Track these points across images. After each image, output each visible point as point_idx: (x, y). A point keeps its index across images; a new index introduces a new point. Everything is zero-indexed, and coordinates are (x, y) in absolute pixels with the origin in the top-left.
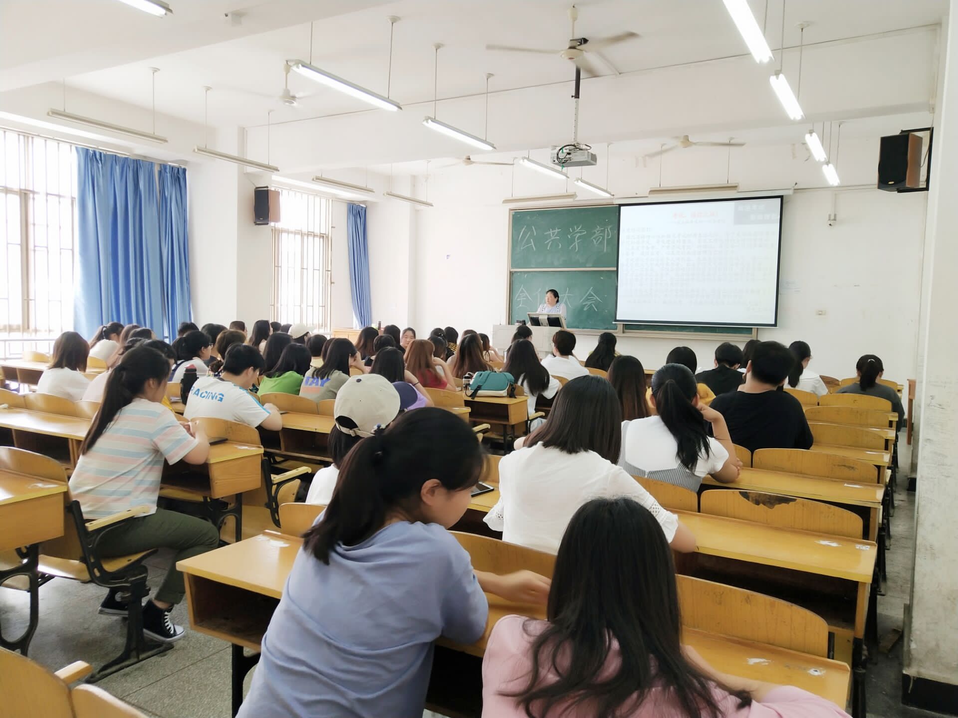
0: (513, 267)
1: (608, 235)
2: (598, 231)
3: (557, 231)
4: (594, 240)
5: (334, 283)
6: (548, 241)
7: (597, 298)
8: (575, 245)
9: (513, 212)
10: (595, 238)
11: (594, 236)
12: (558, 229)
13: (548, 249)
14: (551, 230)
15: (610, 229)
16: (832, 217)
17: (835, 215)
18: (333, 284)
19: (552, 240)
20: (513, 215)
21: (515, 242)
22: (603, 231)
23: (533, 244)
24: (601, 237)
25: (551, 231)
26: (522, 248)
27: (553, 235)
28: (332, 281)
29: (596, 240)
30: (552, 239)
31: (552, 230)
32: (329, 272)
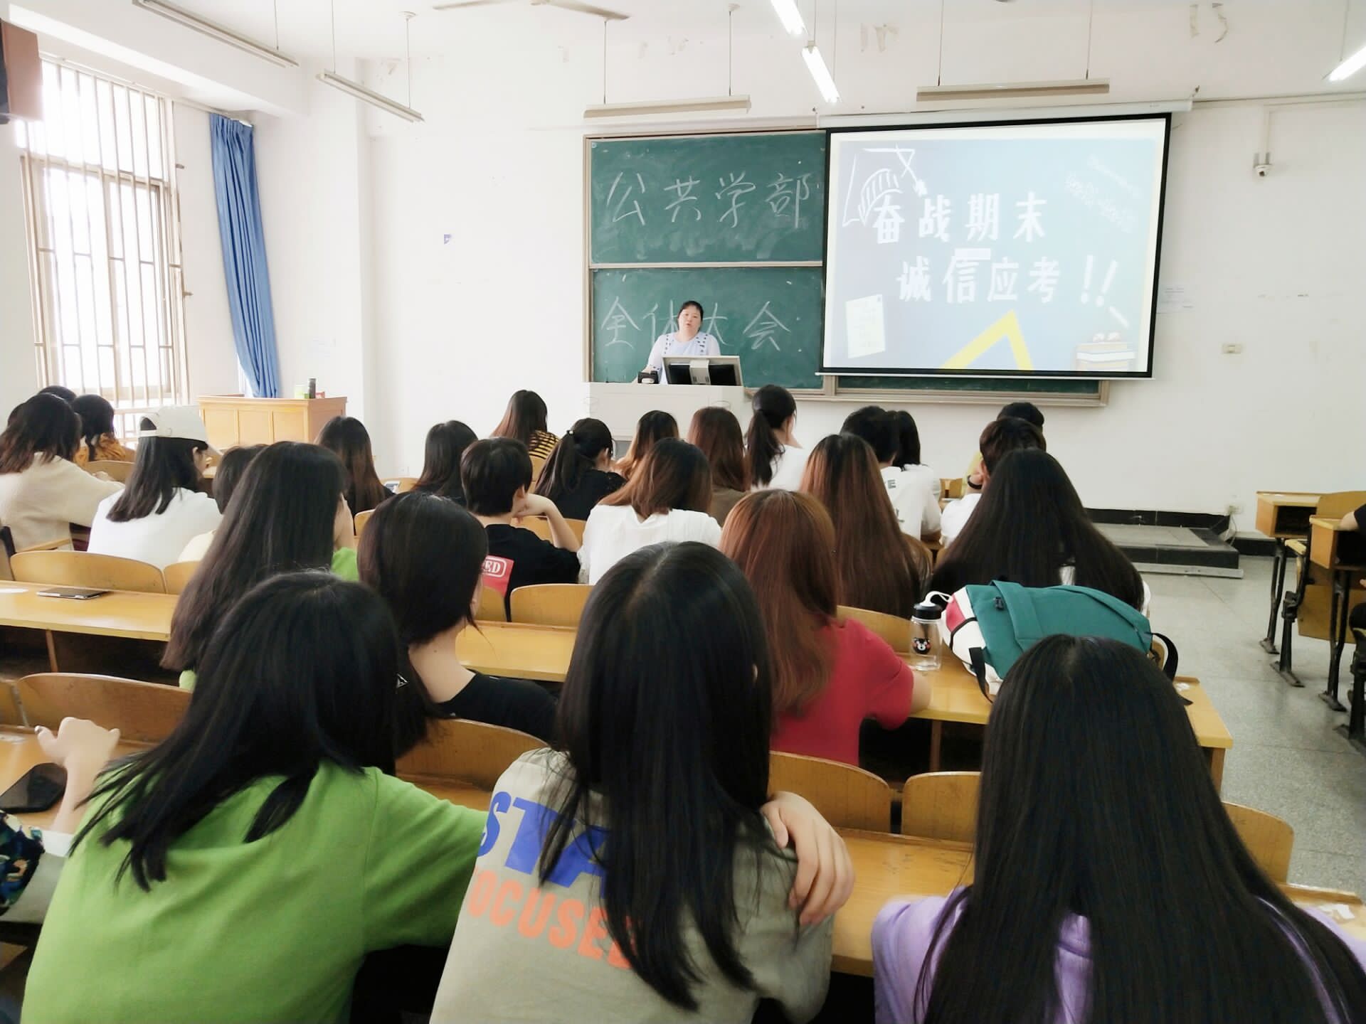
0: (595, 260)
1: (803, 194)
2: (780, 185)
3: (690, 183)
4: (772, 203)
5: (190, 294)
6: (671, 206)
7: (781, 325)
8: (732, 212)
9: (593, 144)
10: (775, 200)
11: (773, 196)
12: (694, 180)
13: (673, 221)
14: (678, 181)
15: (807, 182)
16: (1262, 160)
17: (1268, 155)
18: (187, 297)
19: (682, 204)
20: (594, 150)
21: (598, 208)
22: (792, 186)
23: (638, 210)
24: (788, 198)
25: (679, 185)
26: (614, 220)
27: (683, 193)
28: (187, 290)
29: (778, 203)
30: (682, 199)
31: (681, 182)
32: (178, 270)
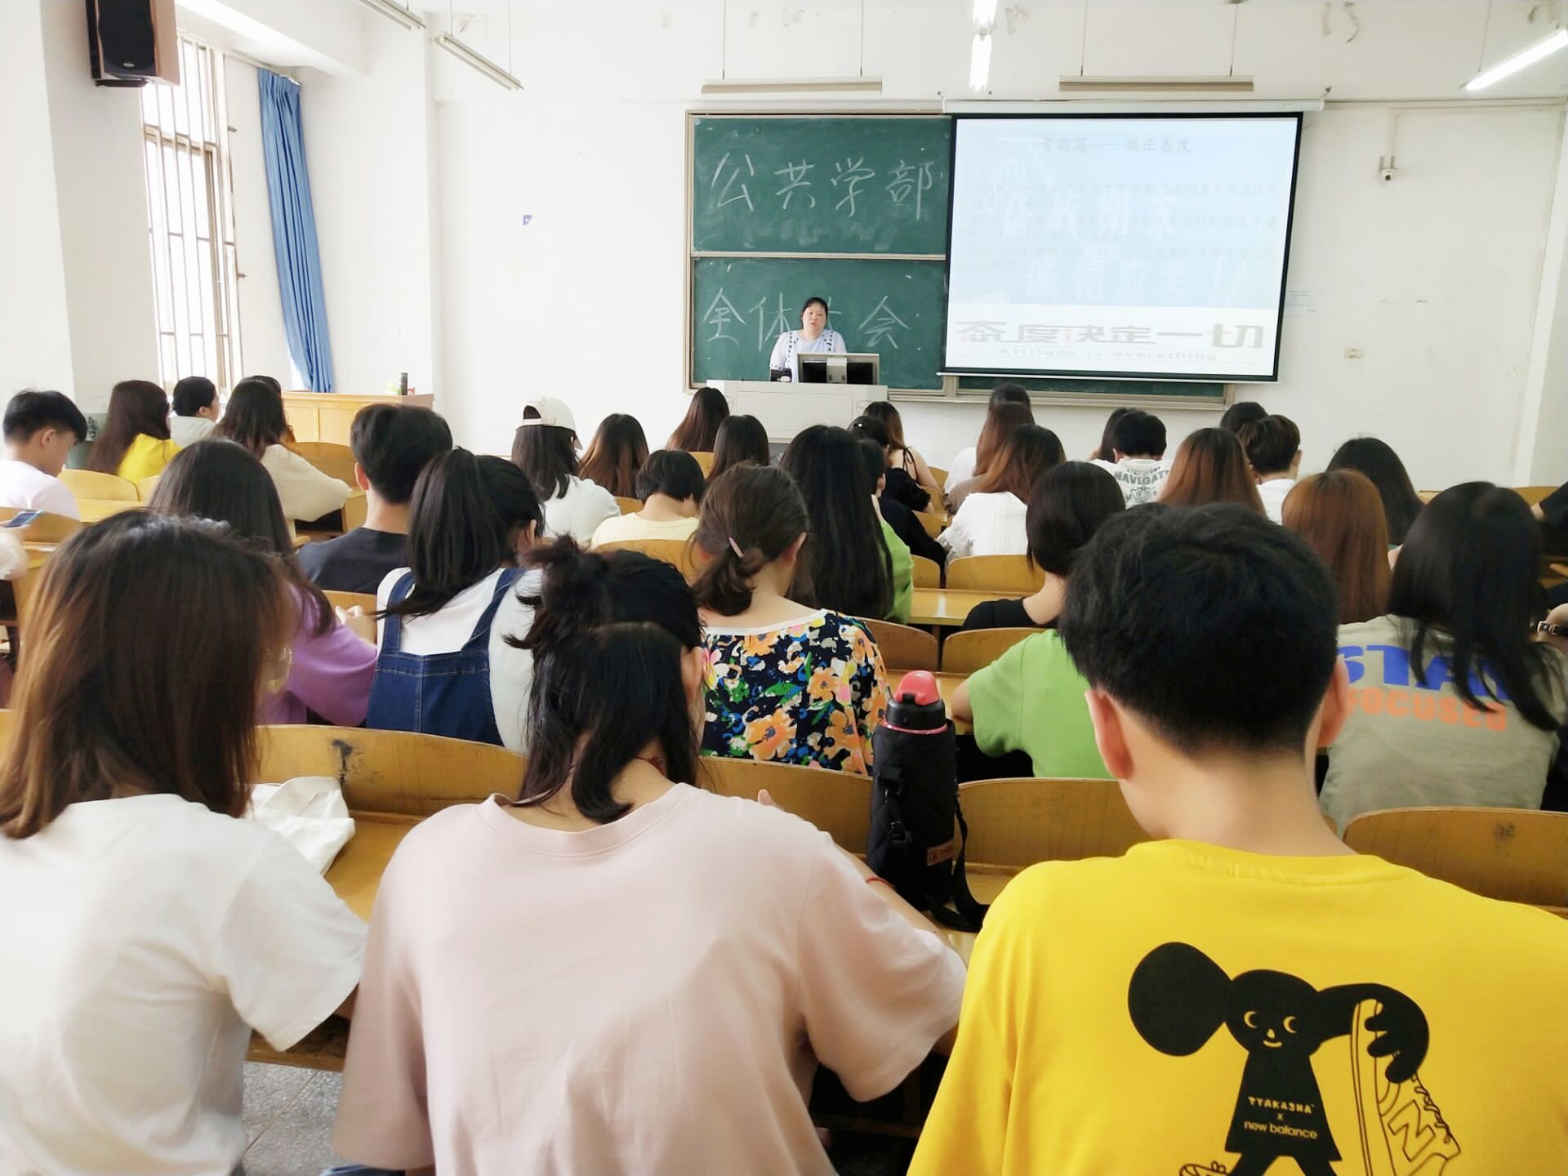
0: (698, 247)
1: (925, 182)
2: (901, 173)
3: (804, 167)
4: (892, 192)
5: (243, 276)
6: (784, 190)
7: (899, 321)
8: (849, 200)
9: (697, 120)
10: (895, 188)
11: (893, 185)
12: (807, 164)
13: (785, 208)
14: (790, 164)
15: (929, 170)
16: (1387, 163)
17: (1393, 159)
18: (241, 279)
19: (794, 189)
20: (697, 127)
21: (701, 192)
22: (913, 174)
23: (746, 195)
24: (910, 187)
25: (791, 169)
26: (719, 205)
27: (795, 178)
28: (240, 272)
29: (898, 192)
30: (795, 185)
31: (794, 166)
32: (230, 248)
